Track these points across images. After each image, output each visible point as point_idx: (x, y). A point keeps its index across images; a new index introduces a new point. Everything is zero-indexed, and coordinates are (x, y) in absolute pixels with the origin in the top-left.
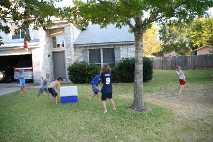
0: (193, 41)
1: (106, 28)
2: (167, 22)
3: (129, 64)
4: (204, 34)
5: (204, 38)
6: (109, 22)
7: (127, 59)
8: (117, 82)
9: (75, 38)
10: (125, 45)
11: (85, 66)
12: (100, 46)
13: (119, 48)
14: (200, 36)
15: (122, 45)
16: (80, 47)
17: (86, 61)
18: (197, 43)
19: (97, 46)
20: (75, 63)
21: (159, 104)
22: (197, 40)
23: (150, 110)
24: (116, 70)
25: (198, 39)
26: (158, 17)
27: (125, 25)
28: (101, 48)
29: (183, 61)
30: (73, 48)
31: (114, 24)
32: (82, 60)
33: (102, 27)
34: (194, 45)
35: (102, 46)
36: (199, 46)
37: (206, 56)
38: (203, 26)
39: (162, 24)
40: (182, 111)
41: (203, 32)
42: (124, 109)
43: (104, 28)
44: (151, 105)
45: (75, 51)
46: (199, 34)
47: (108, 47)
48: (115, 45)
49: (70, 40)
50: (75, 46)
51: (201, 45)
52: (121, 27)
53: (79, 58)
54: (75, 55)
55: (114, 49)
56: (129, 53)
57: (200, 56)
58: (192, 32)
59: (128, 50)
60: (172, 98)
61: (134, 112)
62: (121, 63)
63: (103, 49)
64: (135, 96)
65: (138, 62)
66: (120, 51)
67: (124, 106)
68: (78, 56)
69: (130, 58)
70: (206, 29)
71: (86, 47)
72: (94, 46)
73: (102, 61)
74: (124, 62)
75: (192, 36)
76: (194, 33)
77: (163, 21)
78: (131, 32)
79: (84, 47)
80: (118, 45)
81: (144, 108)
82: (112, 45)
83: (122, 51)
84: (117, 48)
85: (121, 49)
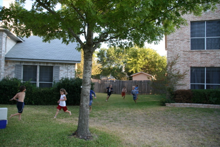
0: (129, 67)
1: (49, 42)
2: (117, 44)
3: (68, 85)
4: (139, 61)
5: (139, 65)
6: (54, 36)
7: (67, 80)
9: (8, 50)
10: (66, 64)
11: (17, 84)
12: (38, 62)
13: (59, 67)
14: (136, 63)
15: (62, 64)
16: (13, 62)
17: (19, 78)
18: (133, 69)
19: (34, 62)
20: (4, 80)
21: (104, 131)
22: (132, 66)
23: (96, 137)
24: (53, 90)
25: (134, 65)
26: (108, 38)
27: (72, 42)
28: (38, 65)
29: (120, 85)
30: (3, 62)
31: (60, 39)
32: (13, 76)
33: (45, 41)
34: (130, 71)
35: (40, 63)
36: (134, 72)
37: (141, 82)
38: (138, 54)
39: (112, 45)
40: (129, 138)
41: (138, 60)
42: (66, 137)
43: (47, 42)
44: (96, 131)
45: (6, 65)
46: (135, 61)
47: (46, 65)
48: (54, 63)
49: (1, 52)
50: (7, 60)
51: (136, 72)
52: (68, 43)
53: (11, 74)
54: (5, 70)
55: (52, 67)
56: (69, 74)
57: (135, 81)
58: (128, 59)
59: (68, 70)
60: (116, 123)
61: (79, 140)
62: (60, 83)
63: (40, 66)
64: (80, 121)
65: (85, 83)
66: (59, 70)
67: (66, 133)
68: (9, 72)
69: (69, 79)
70: (141, 57)
71: (21, 62)
72: (30, 62)
73: (38, 79)
74: (63, 82)
75: (129, 62)
76: (131, 59)
77: (114, 42)
78: (79, 49)
79: (18, 62)
80: (57, 63)
81: (89, 135)
82: (51, 63)
83: (62, 71)
84: (57, 66)
85: (61, 68)
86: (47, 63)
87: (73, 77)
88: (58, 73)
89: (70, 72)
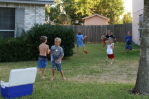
8: (27, 61)
10: (33, 5)
13: (24, 9)
18: (81, 11)
22: (80, 6)
25: (82, 5)
36: (83, 14)
37: (99, 27)
47: (5, 6)
48: (17, 4)
55: (14, 9)
56: (37, 18)
59: (36, 13)
66: (23, 13)
80: (22, 4)
82: (13, 3)
83: (28, 14)
84: (21, 9)
85: (26, 10)
86: (7, 4)
87: (43, 22)
88: (23, 18)
89: (38, 16)
